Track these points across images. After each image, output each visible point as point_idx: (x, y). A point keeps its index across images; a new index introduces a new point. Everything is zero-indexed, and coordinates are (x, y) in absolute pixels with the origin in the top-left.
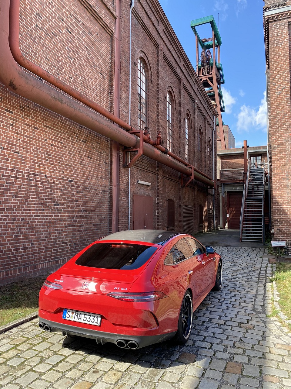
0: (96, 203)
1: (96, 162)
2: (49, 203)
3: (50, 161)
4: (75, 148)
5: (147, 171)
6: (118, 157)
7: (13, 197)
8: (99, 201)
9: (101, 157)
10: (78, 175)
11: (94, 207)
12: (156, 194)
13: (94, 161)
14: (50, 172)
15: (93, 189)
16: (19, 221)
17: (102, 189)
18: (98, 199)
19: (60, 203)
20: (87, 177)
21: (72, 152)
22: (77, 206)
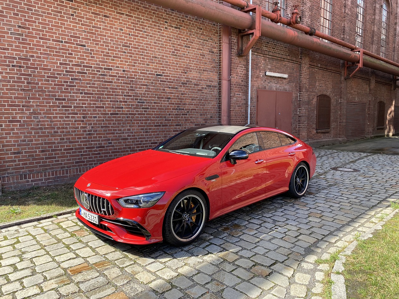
0: (198, 100)
1: (196, 52)
2: (130, 100)
3: (128, 53)
4: (165, 36)
5: (282, 60)
6: (230, 44)
7: (81, 93)
8: (203, 98)
9: (204, 46)
10: (170, 68)
11: (195, 105)
12: (297, 88)
13: (194, 51)
15: (192, 84)
16: (91, 119)
17: (206, 83)
18: (201, 95)
19: (146, 100)
20: (184, 70)
21: (159, 41)
22: (169, 104)
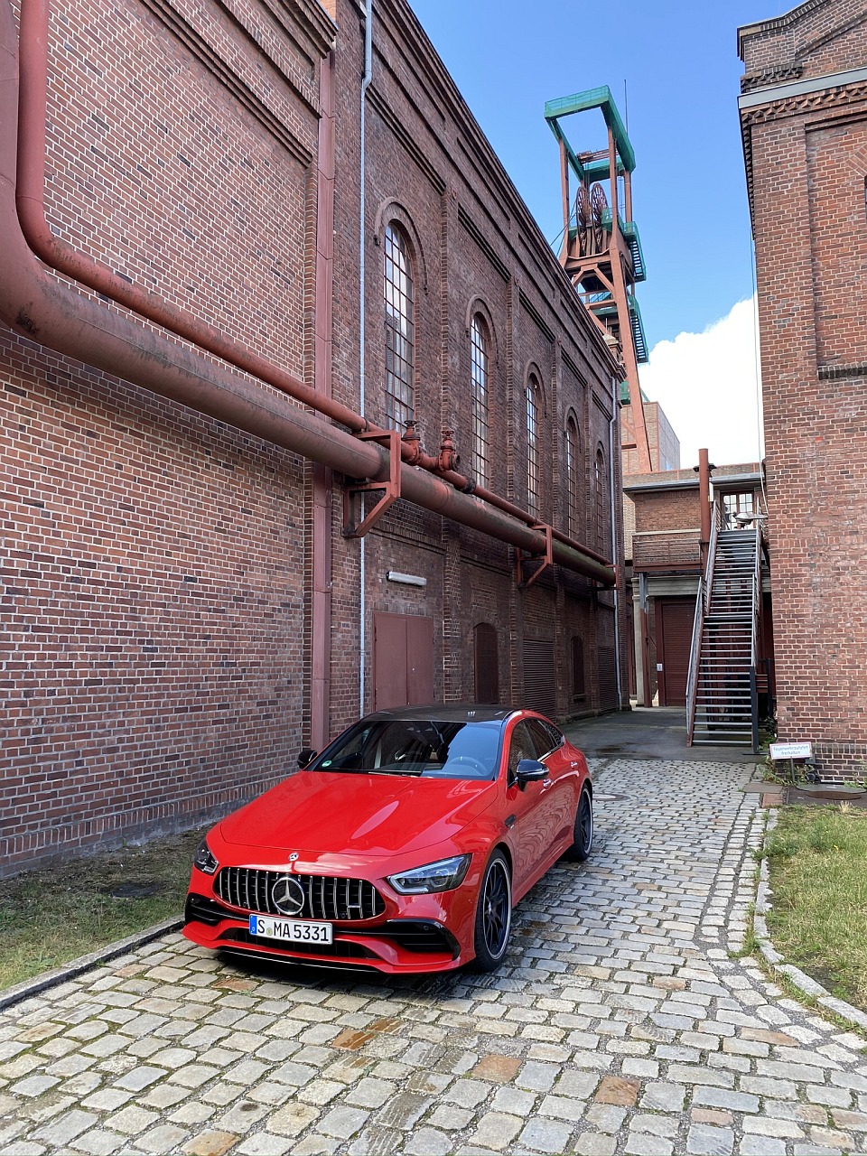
0: (265, 639)
1: (264, 523)
2: (128, 644)
3: (131, 524)
4: (204, 486)
5: (414, 544)
6: (330, 509)
7: (26, 629)
8: (274, 634)
9: (278, 509)
10: (212, 562)
11: (258, 652)
12: (442, 609)
13: (258, 521)
14: (130, 555)
15: (254, 601)
16: (43, 698)
17: (280, 598)
18: (271, 628)
19: (159, 643)
20: (239, 567)
21: (193, 496)
22: (208, 651)
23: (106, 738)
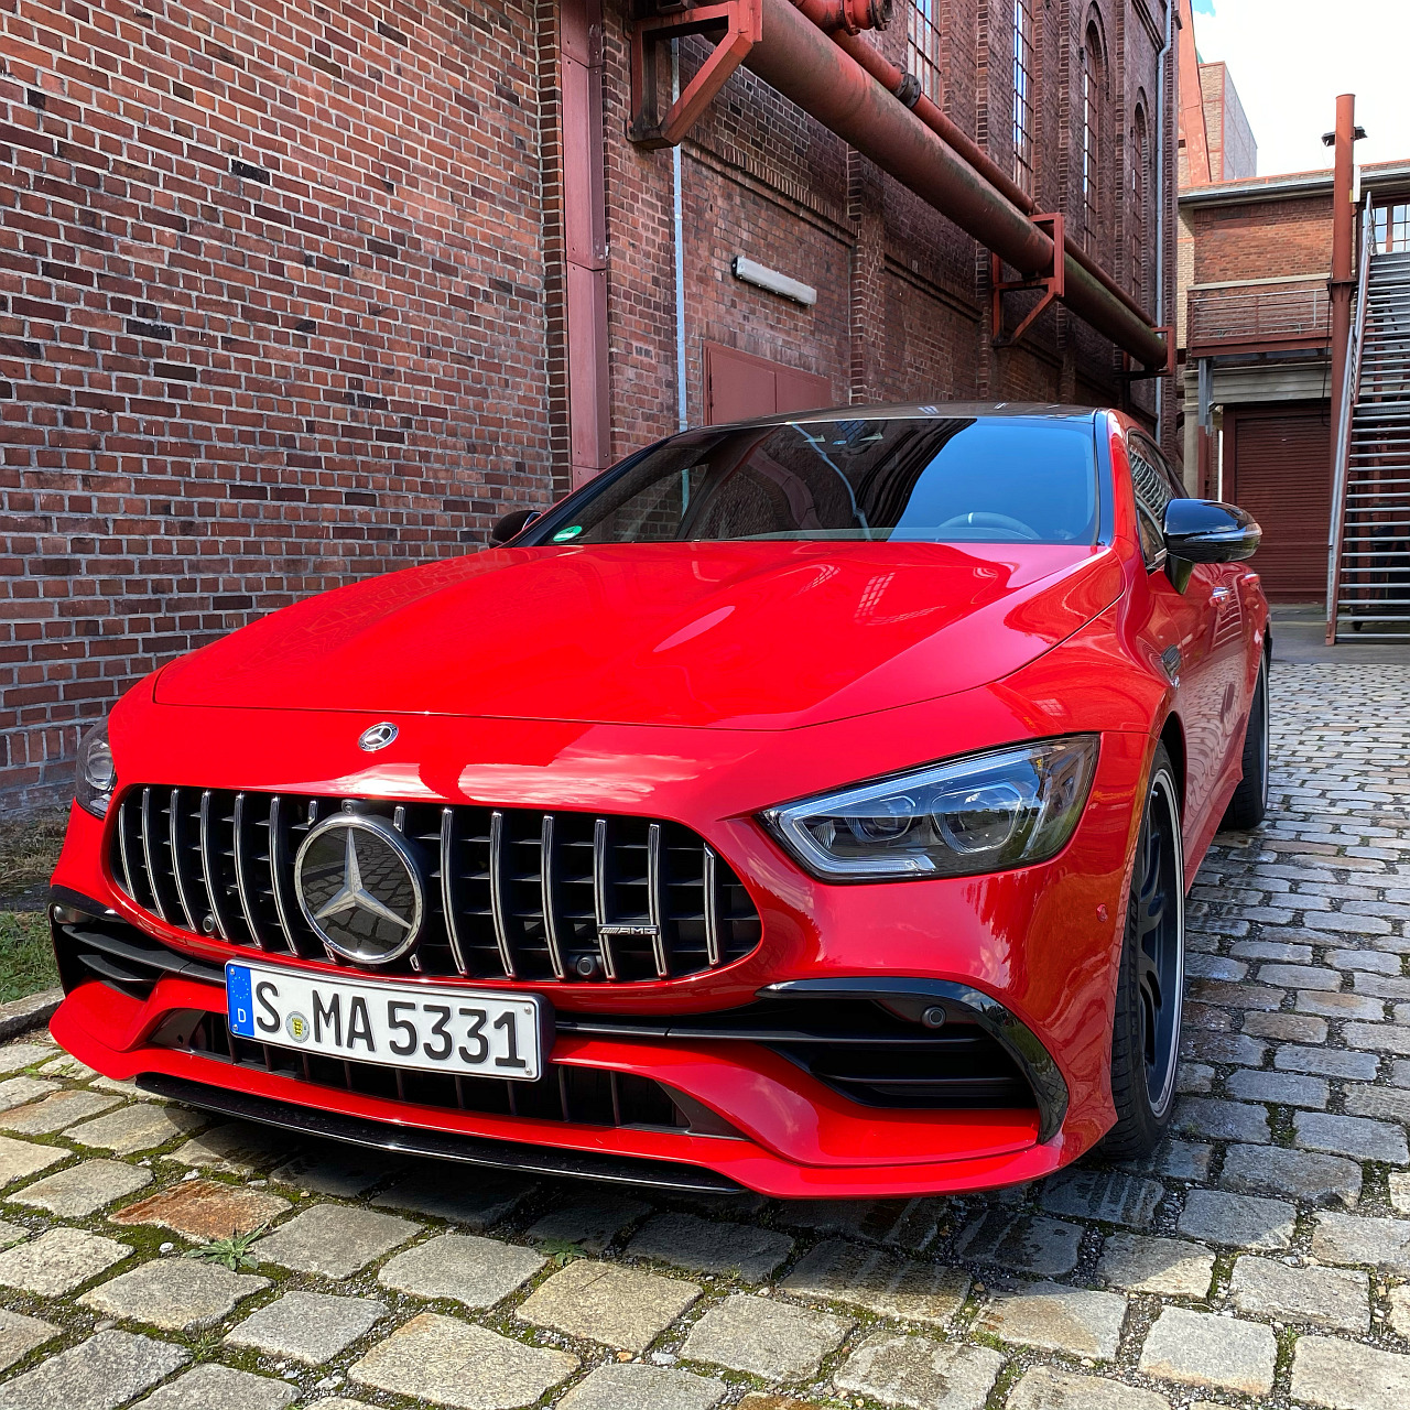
0: (457, 358)
1: (438, 75)
2: (82, 306)
5: (789, 208)
6: (597, 68)
8: (477, 350)
9: (473, 50)
10: (306, 141)
11: (439, 384)
12: (847, 364)
13: (423, 66)
14: (64, 66)
15: (422, 261)
17: (488, 268)
18: (468, 334)
19: (177, 318)
20: (381, 170)
22: (310, 359)
23: (37, 535)
